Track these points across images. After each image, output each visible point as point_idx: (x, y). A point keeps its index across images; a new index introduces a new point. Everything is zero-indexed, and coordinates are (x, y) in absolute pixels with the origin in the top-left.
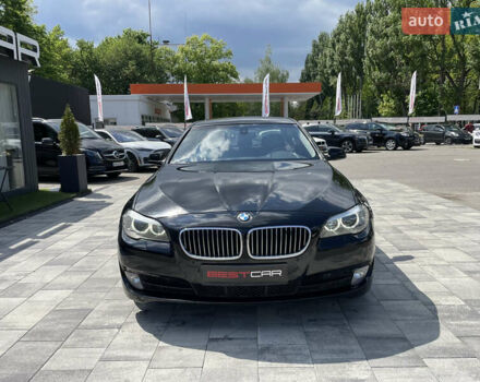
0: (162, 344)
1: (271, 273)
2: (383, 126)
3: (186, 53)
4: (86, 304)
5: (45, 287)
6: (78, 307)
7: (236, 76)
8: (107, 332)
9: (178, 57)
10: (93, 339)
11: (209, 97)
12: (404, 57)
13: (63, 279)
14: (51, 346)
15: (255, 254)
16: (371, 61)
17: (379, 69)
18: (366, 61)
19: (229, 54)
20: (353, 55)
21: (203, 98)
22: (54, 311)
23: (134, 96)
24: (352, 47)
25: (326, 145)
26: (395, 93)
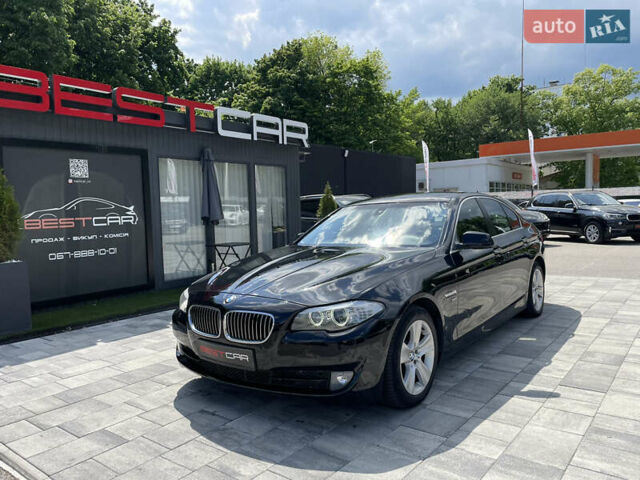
3: (574, 94)
8: (158, 386)
11: (592, 152)
21: (584, 154)
23: (482, 160)
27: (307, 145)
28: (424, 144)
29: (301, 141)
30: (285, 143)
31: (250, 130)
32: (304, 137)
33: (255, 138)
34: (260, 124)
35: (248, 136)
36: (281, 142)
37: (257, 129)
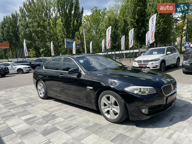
12: (37, 36)
16: (23, 36)
18: (20, 36)
20: (13, 33)
24: (12, 30)
26: (34, 48)
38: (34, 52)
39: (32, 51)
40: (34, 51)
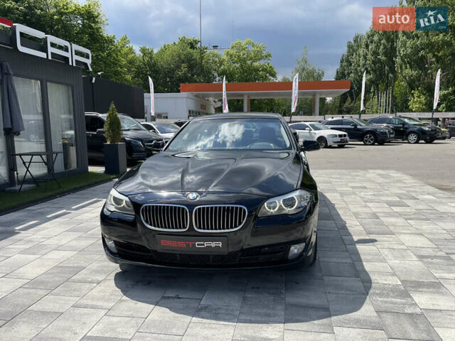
0: (125, 298)
1: (213, 244)
2: (406, 120)
3: (231, 56)
4: (82, 264)
5: (58, 248)
6: (75, 265)
7: (274, 75)
8: (88, 286)
9: (224, 60)
10: (75, 290)
11: (247, 94)
12: (434, 56)
13: (74, 243)
14: (42, 292)
15: (200, 228)
16: (403, 60)
17: (411, 67)
18: (398, 60)
19: (268, 56)
20: (385, 54)
21: (242, 95)
22: (57, 267)
23: (183, 94)
24: (385, 47)
25: (347, 138)
26: (425, 89)
27: (91, 69)
28: (150, 79)
29: (86, 64)
30: (74, 65)
31: (44, 50)
32: (89, 62)
33: (50, 58)
34: (53, 45)
35: (43, 55)
36: (71, 64)
37: (51, 50)
38: (423, 99)
39: (419, 97)
40: (424, 94)
